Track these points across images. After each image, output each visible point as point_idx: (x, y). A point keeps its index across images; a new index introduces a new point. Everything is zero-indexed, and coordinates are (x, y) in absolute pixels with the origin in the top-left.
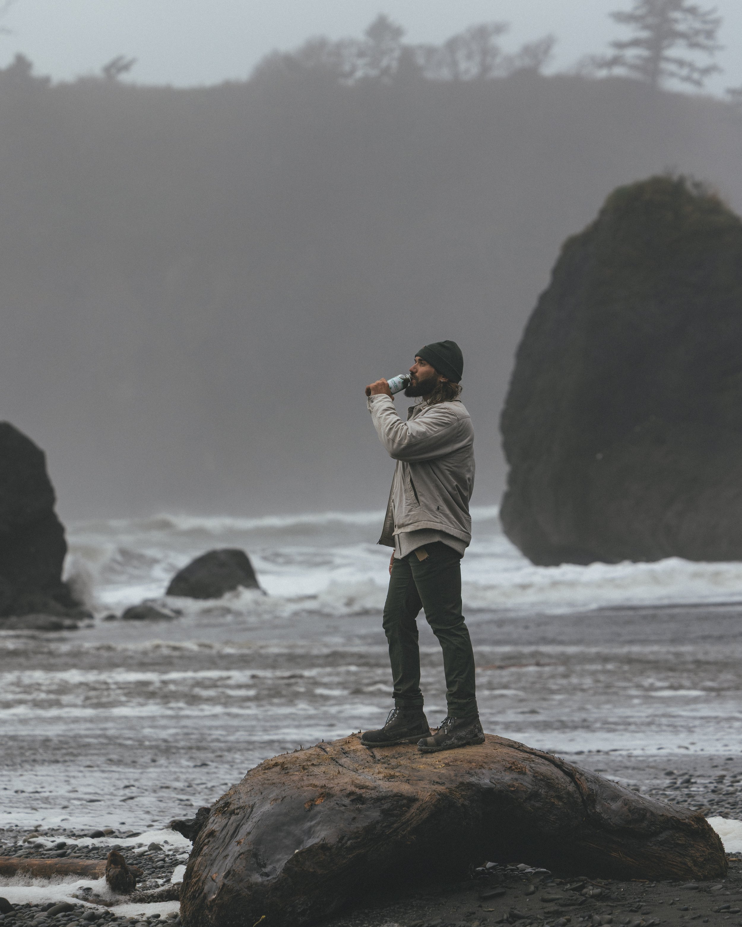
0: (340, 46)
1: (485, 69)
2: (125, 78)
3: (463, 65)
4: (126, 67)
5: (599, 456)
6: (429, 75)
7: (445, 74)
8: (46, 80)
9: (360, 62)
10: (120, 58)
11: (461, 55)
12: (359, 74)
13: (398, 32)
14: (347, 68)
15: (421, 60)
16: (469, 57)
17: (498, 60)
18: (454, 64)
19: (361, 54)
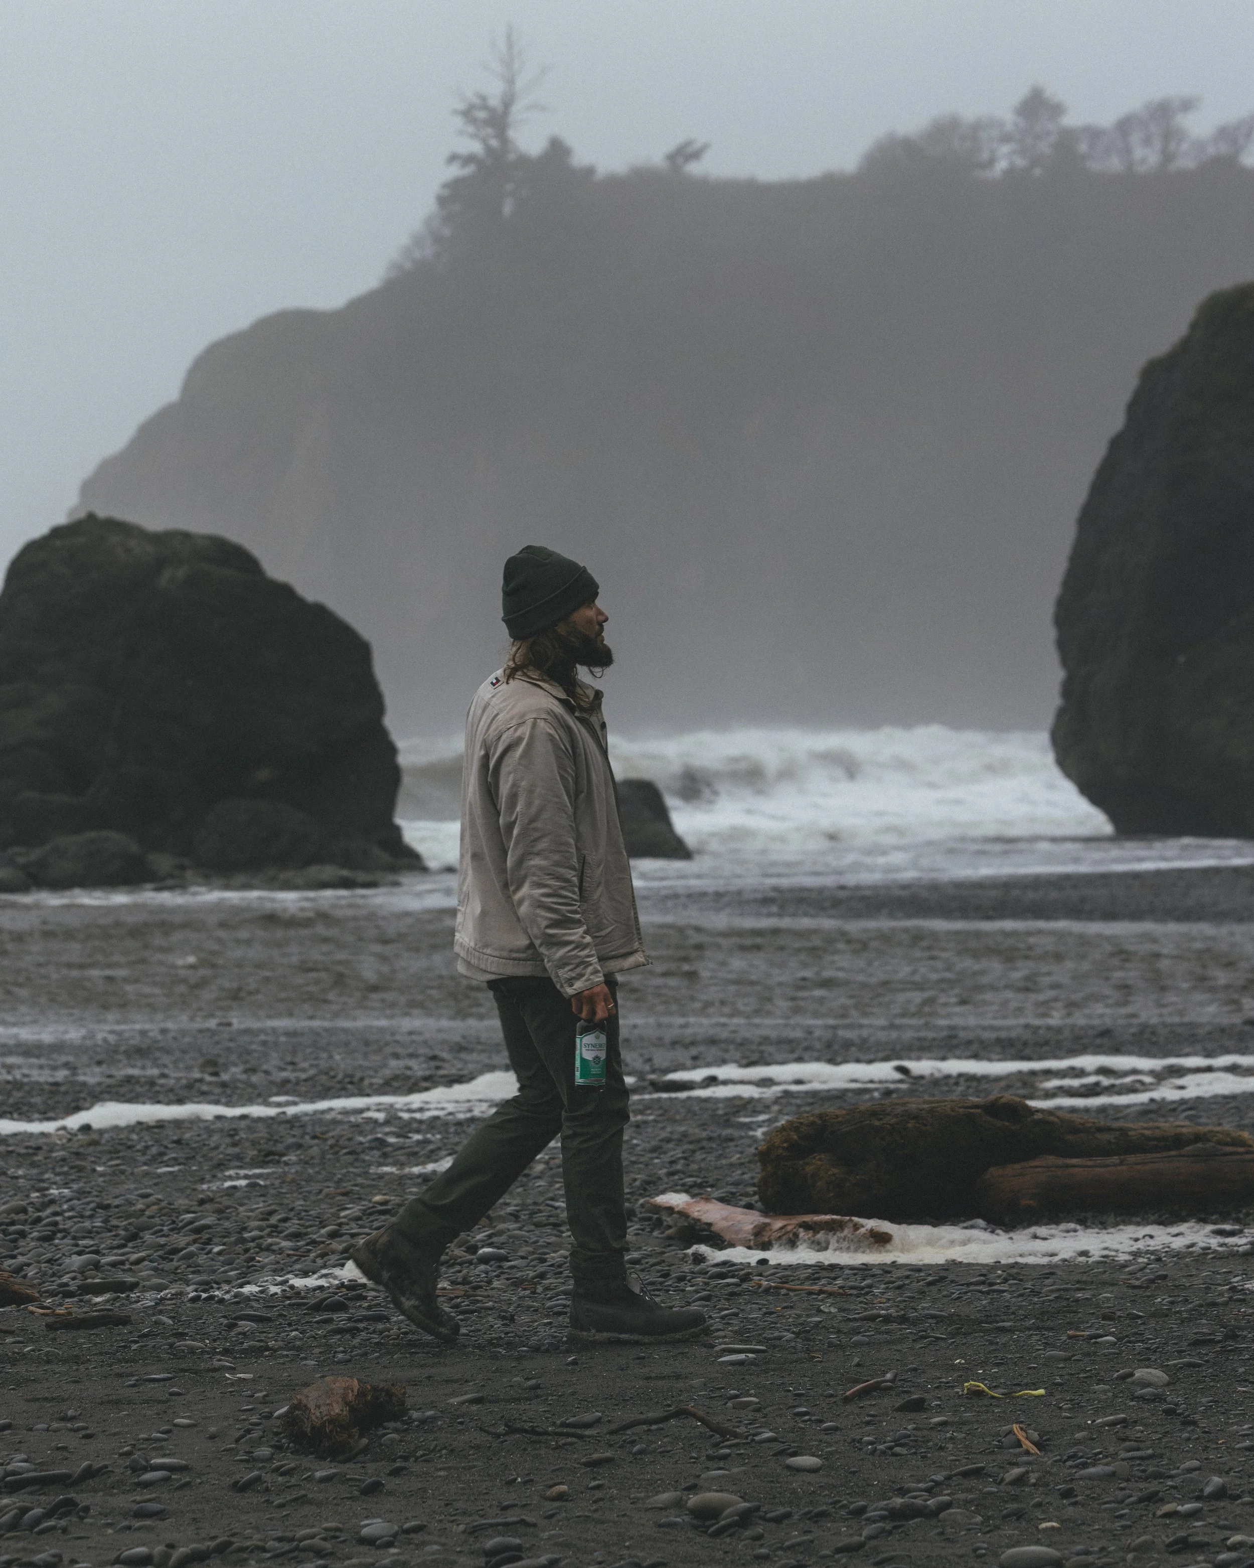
0: (977, 127)
1: (1167, 157)
2: (694, 169)
3: (1138, 153)
4: (696, 155)
5: (1182, 659)
6: (1095, 166)
7: (1115, 164)
8: (590, 171)
9: (1005, 149)
10: (688, 144)
11: (1136, 138)
12: (1002, 165)
13: (1057, 110)
14: (985, 156)
15: (1083, 147)
16: (1147, 142)
17: (1185, 146)
18: (1128, 151)
19: (1006, 138)
